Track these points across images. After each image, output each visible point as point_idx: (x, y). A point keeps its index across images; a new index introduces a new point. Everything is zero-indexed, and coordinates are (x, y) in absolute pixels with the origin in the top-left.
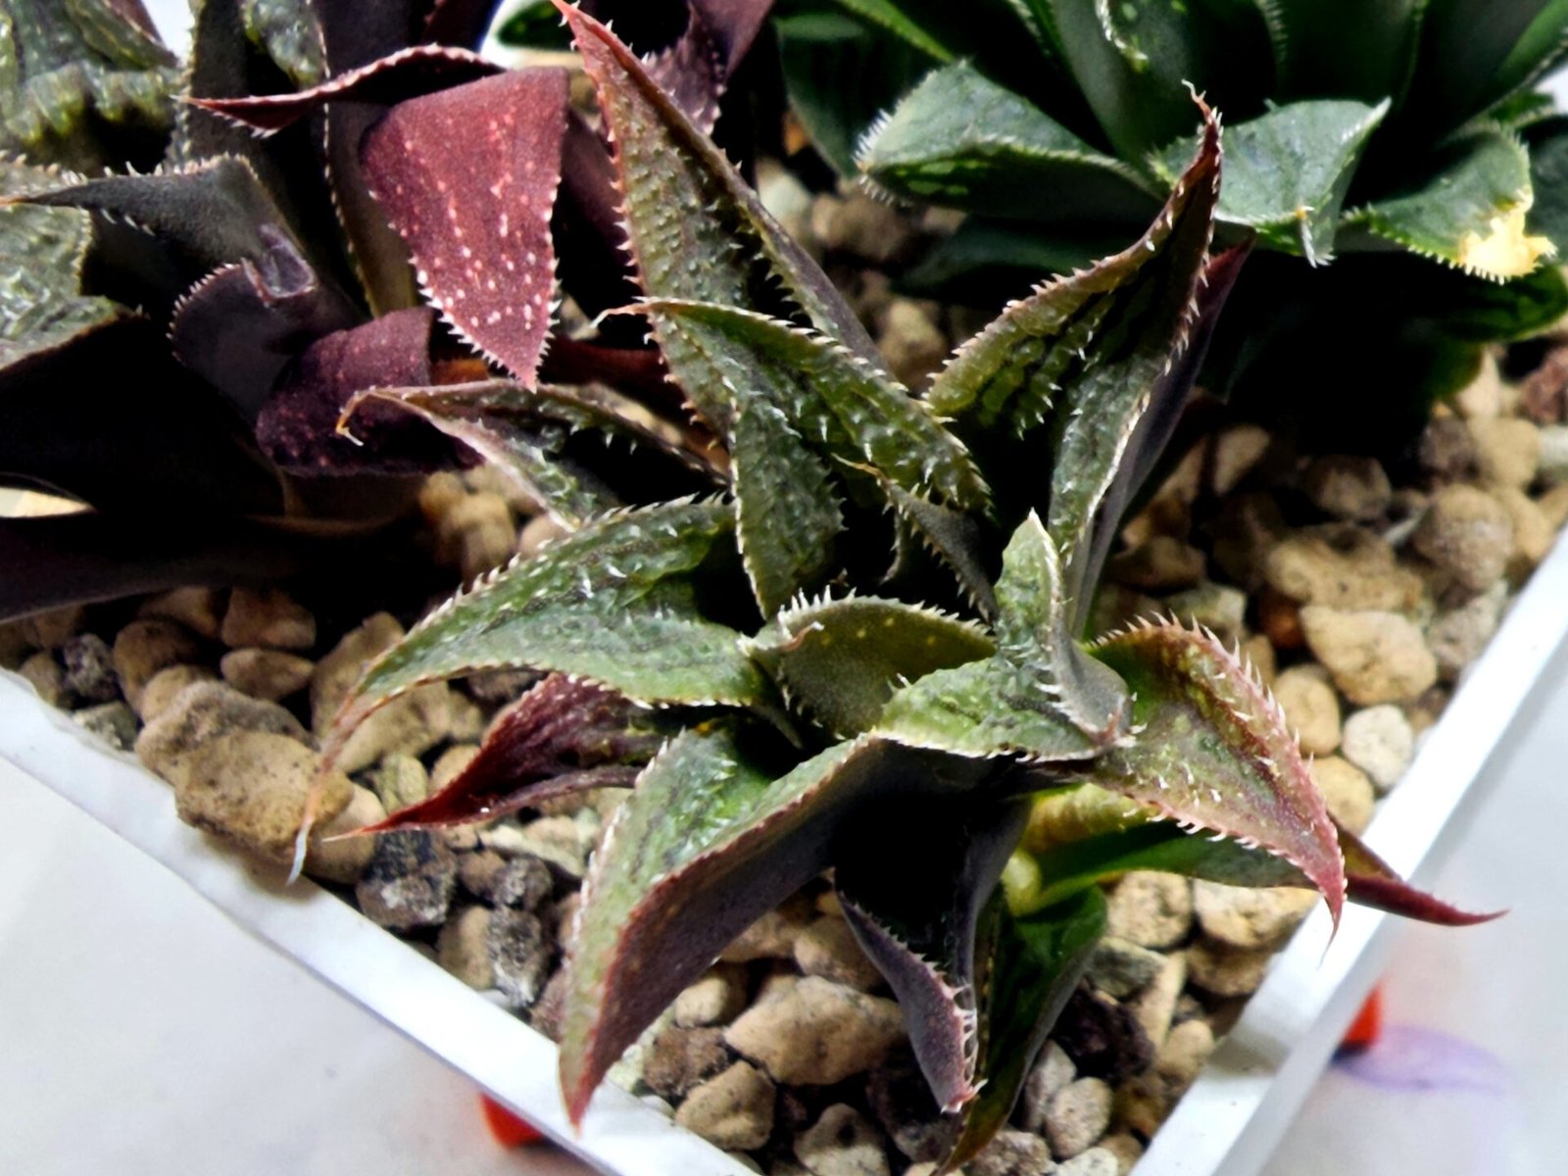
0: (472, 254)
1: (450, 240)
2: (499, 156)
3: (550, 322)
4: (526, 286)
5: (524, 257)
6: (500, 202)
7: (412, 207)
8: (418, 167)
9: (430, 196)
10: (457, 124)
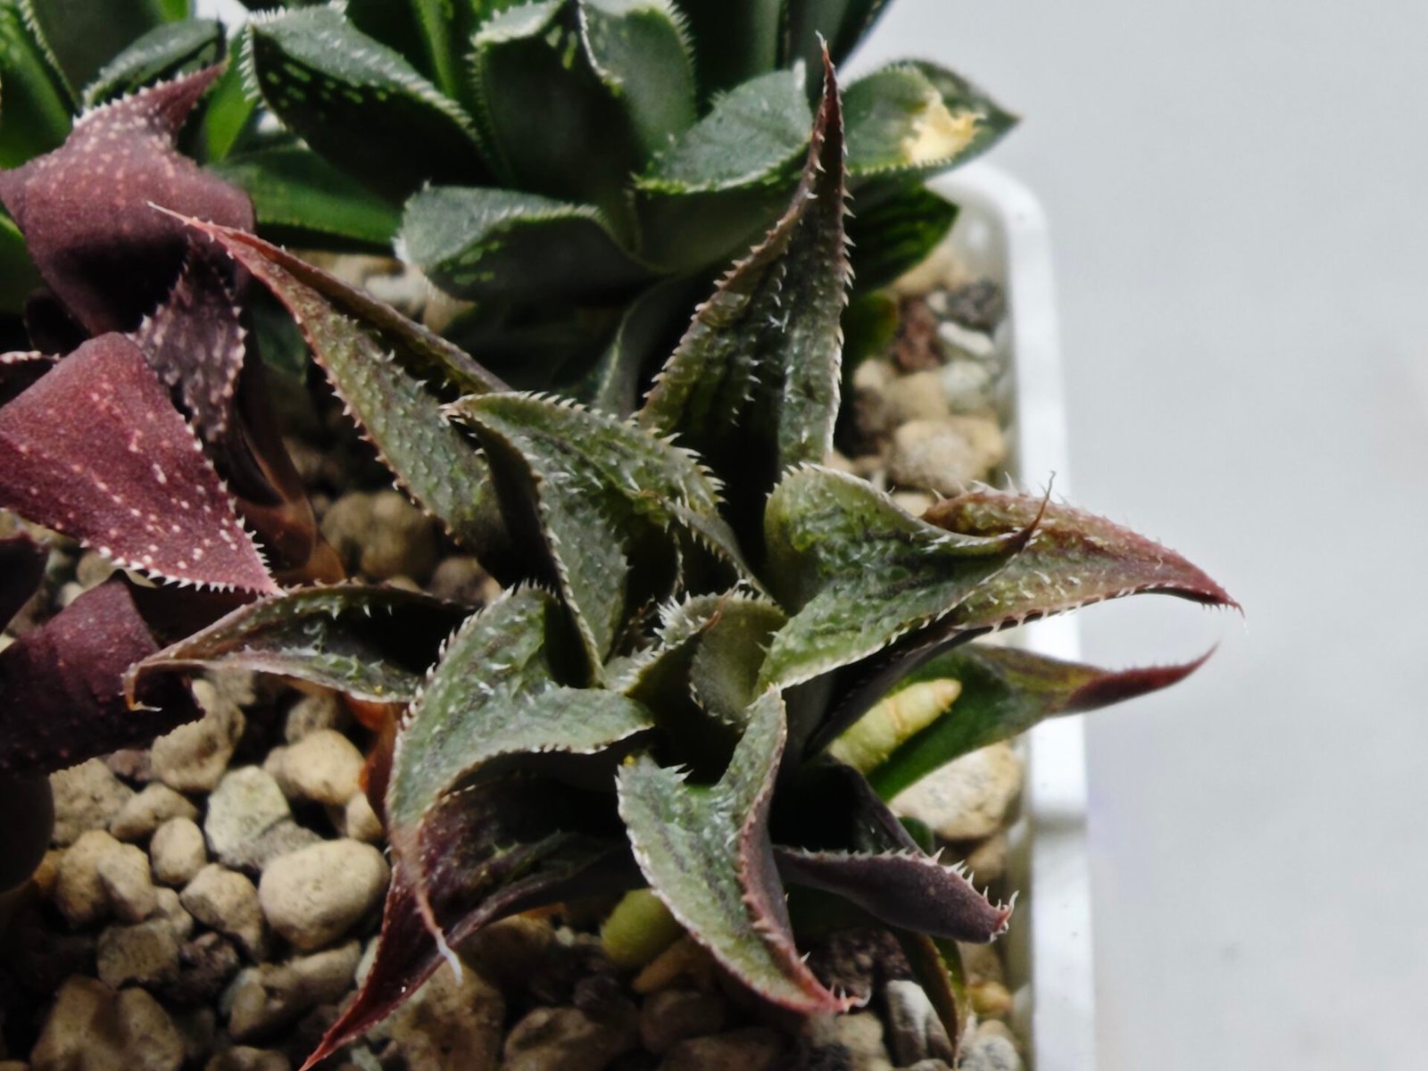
0: (142, 511)
1: (114, 509)
2: (118, 419)
3: (249, 536)
4: (209, 515)
5: (195, 493)
6: (145, 456)
7: (56, 500)
8: (44, 462)
9: (70, 481)
10: (61, 411)
